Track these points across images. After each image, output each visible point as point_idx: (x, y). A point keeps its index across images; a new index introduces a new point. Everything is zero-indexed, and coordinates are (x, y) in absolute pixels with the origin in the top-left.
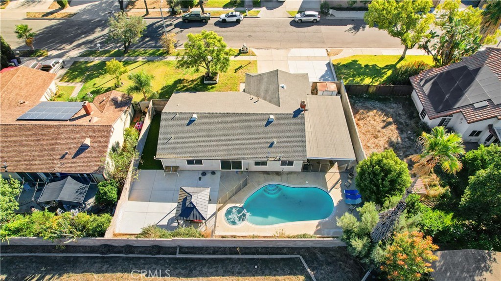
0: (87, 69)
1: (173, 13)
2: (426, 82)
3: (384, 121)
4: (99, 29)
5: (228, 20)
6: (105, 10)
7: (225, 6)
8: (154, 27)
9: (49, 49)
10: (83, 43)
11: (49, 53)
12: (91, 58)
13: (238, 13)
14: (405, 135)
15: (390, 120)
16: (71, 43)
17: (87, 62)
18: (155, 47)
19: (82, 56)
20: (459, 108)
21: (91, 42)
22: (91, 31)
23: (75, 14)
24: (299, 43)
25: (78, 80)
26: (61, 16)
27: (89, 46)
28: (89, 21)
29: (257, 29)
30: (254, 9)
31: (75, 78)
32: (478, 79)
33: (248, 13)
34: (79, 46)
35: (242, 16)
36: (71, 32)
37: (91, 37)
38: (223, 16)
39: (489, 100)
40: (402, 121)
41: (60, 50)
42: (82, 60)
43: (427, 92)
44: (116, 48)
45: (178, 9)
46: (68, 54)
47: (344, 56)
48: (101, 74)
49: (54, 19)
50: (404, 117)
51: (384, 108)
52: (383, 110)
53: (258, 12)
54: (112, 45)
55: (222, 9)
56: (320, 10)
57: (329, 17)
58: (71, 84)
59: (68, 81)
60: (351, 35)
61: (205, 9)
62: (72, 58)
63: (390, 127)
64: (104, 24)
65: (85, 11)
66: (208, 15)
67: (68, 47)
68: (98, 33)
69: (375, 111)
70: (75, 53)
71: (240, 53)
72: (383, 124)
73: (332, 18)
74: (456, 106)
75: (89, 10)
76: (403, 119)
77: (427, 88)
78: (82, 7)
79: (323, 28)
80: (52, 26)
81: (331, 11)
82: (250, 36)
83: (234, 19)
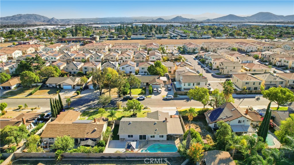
0: (89, 113)
1: (120, 96)
2: (209, 114)
3: (196, 127)
4: (92, 101)
5: (140, 98)
6: (93, 96)
7: (139, 95)
8: (113, 101)
9: (74, 107)
10: (86, 106)
11: (74, 109)
12: (90, 110)
13: (144, 96)
14: (203, 130)
15: (198, 126)
16: (82, 106)
17: (89, 111)
18: (113, 107)
19: (87, 109)
20: (218, 119)
21: (89, 105)
22: (89, 102)
23: (82, 97)
24: (166, 105)
25: (86, 116)
26: (77, 97)
27: (89, 106)
28: (88, 99)
29: (151, 101)
30: (150, 95)
31: (85, 115)
32: (224, 111)
33: (148, 97)
34: (85, 106)
35: (145, 97)
36: (81, 102)
37: (89, 104)
38: (138, 97)
39: (227, 116)
40: (202, 127)
41: (78, 107)
42: (87, 110)
43: (209, 116)
44: (99, 107)
45: (122, 95)
46: (81, 109)
47: (183, 109)
48: (94, 114)
49: (75, 98)
50: (203, 125)
51: (196, 123)
52: (195, 124)
53: (151, 96)
54: (97, 106)
55: (138, 95)
56: (174, 95)
57: (177, 98)
58: (84, 117)
59: (83, 116)
60: (185, 103)
61: (132, 95)
62: (83, 110)
63: (198, 128)
64: (94, 100)
65: (86, 96)
66: (133, 97)
67: (81, 107)
68: (91, 103)
69: (193, 124)
70: (84, 109)
71: (145, 108)
72: (195, 128)
73: (178, 98)
74: (217, 119)
75: (88, 95)
76: (203, 126)
77: (209, 115)
78: (85, 95)
79: (175, 101)
80: (74, 100)
81: (178, 96)
82: (148, 104)
83: (142, 98)
